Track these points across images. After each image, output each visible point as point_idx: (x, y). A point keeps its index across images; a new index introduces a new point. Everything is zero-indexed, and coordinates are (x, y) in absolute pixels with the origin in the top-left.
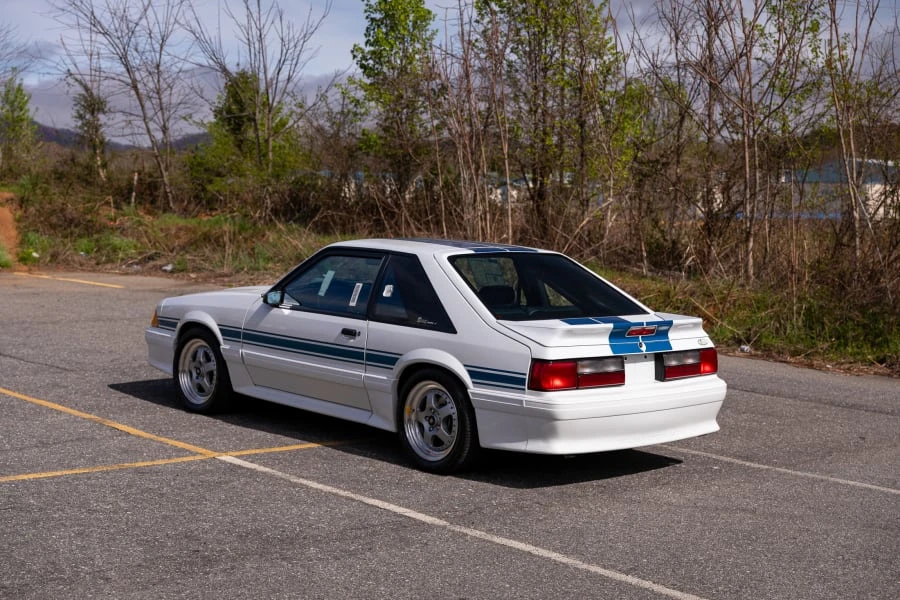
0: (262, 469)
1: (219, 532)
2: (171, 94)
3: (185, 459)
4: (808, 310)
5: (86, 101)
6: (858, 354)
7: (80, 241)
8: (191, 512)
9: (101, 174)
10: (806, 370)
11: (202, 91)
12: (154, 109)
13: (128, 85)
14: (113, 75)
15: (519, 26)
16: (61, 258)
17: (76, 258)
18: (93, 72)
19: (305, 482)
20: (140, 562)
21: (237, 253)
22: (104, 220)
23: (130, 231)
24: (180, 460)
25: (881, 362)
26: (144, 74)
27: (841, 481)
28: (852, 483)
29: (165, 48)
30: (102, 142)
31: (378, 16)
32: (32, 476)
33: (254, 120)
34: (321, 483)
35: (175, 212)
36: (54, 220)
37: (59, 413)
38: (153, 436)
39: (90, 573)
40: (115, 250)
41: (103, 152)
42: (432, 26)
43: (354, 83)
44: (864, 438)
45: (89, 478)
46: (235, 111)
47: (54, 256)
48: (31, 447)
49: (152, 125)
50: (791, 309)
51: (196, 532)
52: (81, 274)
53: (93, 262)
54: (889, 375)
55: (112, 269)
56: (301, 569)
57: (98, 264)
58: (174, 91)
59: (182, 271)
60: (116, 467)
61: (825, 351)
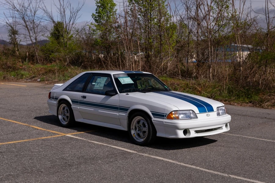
0: (79, 138)
1: (71, 157)
2: (37, 29)
3: (56, 136)
4: (228, 88)
5: (12, 31)
6: (243, 100)
7: (11, 73)
8: (61, 151)
9: (17, 53)
10: (229, 105)
11: (47, 28)
12: (33, 33)
13: (25, 26)
14: (20, 23)
15: (141, 7)
16: (6, 78)
17: (11, 78)
18: (14, 23)
19: (93, 142)
20: (50, 166)
21: (59, 75)
22: (19, 66)
23: (26, 69)
24: (55, 136)
25: (250, 103)
26: (29, 23)
27: (246, 137)
28: (249, 137)
29: (36, 15)
30: (17, 43)
31: (99, 5)
32: (12, 142)
33: (63, 36)
34: (98, 142)
35: (40, 64)
36: (3, 67)
37: (16, 123)
38: (45, 130)
39: (36, 170)
40: (22, 75)
41: (17, 46)
42: (116, 8)
43: (93, 24)
44: (250, 124)
45: (29, 143)
46: (57, 33)
47: (4, 77)
48: (10, 134)
49: (32, 38)
50: (224, 88)
51: (65, 157)
52: (13, 82)
53: (16, 79)
54: (253, 106)
55: (22, 81)
56: (98, 167)
57: (17, 79)
58: (38, 28)
59: (43, 81)
60: (36, 139)
61: (234, 100)
